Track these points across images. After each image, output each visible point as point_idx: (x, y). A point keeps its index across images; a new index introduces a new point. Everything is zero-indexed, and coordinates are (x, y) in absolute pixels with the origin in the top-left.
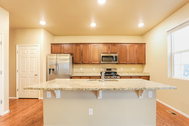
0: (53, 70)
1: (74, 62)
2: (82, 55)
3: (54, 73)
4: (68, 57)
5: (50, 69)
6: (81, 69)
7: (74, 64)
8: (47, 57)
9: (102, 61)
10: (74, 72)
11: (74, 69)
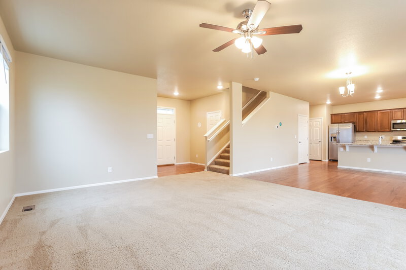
0: (335, 138)
1: (356, 130)
2: (366, 123)
3: (336, 140)
4: (349, 127)
5: (331, 137)
6: (366, 137)
7: (357, 132)
8: (329, 126)
9: (393, 128)
10: (356, 140)
11: (356, 137)
